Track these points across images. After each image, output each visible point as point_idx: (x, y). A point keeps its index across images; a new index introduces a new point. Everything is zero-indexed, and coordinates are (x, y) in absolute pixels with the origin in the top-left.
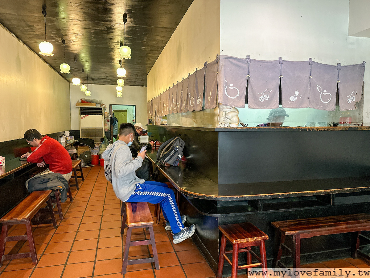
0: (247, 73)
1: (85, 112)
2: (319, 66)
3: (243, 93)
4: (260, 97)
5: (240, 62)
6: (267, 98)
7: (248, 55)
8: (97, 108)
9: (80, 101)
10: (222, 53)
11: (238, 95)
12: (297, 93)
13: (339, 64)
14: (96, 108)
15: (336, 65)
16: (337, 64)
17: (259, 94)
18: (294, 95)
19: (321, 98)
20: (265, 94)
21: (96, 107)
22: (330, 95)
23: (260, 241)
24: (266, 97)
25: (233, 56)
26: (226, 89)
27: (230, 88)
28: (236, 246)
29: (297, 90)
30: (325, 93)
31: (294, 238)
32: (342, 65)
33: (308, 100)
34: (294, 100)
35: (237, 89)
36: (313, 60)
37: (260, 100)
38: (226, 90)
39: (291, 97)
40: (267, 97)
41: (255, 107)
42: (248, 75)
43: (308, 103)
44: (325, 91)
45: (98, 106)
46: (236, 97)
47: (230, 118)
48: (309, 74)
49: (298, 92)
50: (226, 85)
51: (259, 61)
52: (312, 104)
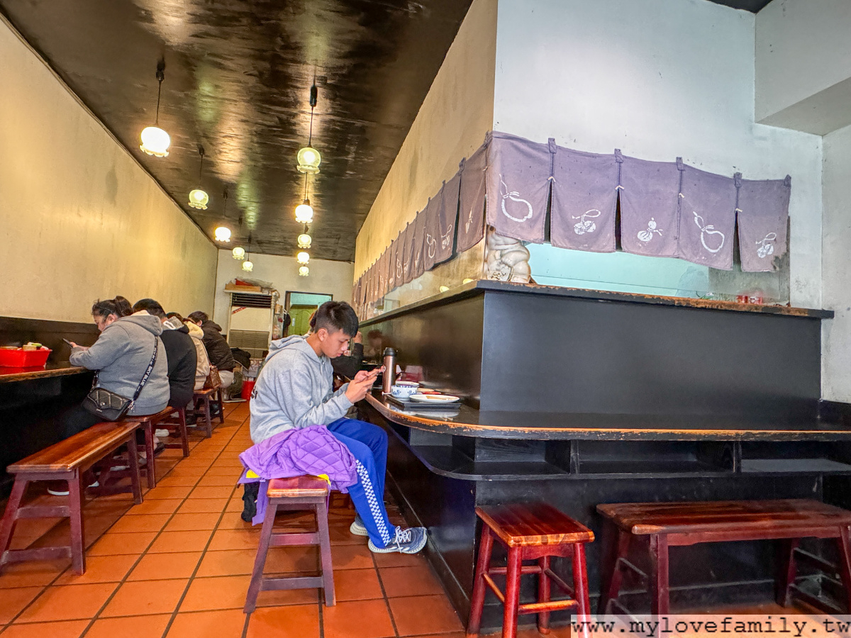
0: (549, 173)
1: (241, 301)
2: (697, 174)
3: (540, 214)
4: (576, 225)
5: (534, 148)
6: (591, 228)
7: (551, 137)
8: (263, 296)
9: (234, 282)
10: (497, 128)
11: (530, 216)
12: (653, 225)
13: (738, 176)
14: (260, 296)
15: (731, 176)
16: (733, 175)
17: (573, 217)
18: (646, 228)
19: (702, 239)
20: (586, 219)
21: (261, 293)
22: (722, 235)
23: (574, 544)
24: (589, 225)
25: (520, 136)
26: (503, 200)
27: (512, 198)
28: (516, 553)
29: (653, 219)
30: (711, 230)
31: (653, 543)
32: (744, 177)
33: (676, 241)
34: (648, 240)
35: (528, 204)
36: (685, 162)
37: (576, 231)
38: (503, 203)
39: (641, 232)
40: (591, 226)
41: (565, 245)
42: (552, 177)
43: (675, 247)
44: (711, 227)
45: (266, 293)
46: (524, 220)
47: (511, 263)
48: (678, 189)
49: (655, 223)
50: (505, 193)
51: (574, 152)
52: (684, 251)
